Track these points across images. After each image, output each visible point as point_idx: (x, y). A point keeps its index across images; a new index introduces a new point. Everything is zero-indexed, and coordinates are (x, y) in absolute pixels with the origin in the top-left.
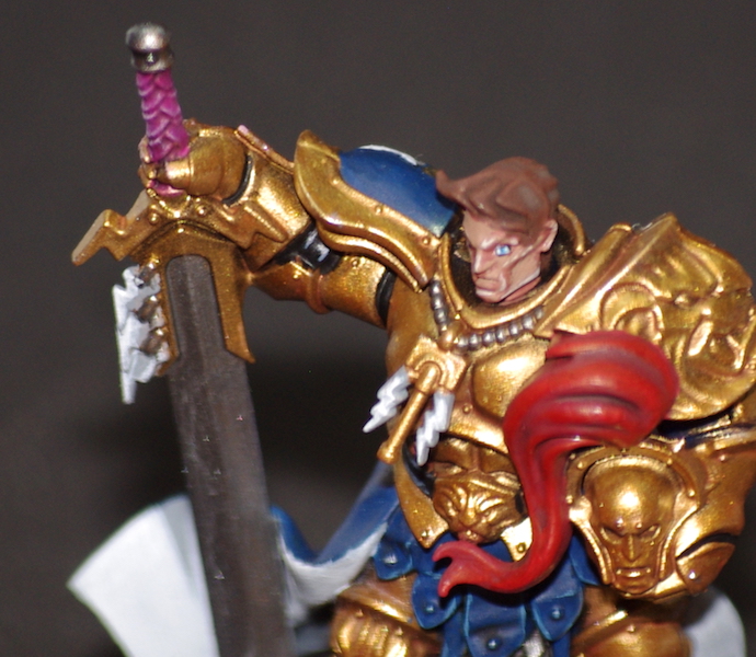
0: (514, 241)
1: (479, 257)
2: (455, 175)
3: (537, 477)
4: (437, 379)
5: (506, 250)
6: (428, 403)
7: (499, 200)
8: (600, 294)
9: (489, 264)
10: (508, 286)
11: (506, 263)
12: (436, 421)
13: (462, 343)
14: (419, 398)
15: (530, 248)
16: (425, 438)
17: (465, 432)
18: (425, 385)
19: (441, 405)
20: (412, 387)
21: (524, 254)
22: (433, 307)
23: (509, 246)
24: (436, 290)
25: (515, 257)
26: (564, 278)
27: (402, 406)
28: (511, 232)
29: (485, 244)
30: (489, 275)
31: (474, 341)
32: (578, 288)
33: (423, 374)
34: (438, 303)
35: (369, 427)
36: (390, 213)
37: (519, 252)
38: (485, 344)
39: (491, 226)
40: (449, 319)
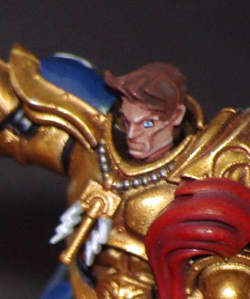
0: (156, 118)
1: (132, 128)
2: (117, 73)
3: (167, 275)
4: (101, 209)
5: (151, 123)
6: (95, 226)
7: (147, 90)
8: (213, 154)
9: (138, 133)
10: (152, 147)
11: (150, 132)
12: (100, 237)
13: (118, 185)
14: (89, 221)
15: (167, 123)
16: (92, 248)
17: (119, 245)
18: (93, 213)
19: (104, 227)
20: (84, 214)
21: (162, 127)
22: (99, 161)
23: (152, 121)
24: (102, 150)
25: (157, 129)
26: (189, 143)
27: (77, 227)
28: (154, 112)
29: (137, 119)
30: (139, 140)
31: (127, 184)
32: (198, 150)
33: (92, 206)
34: (103, 159)
35: (54, 240)
36: (73, 98)
37: (159, 125)
38: (134, 187)
39: (141, 108)
40: (111, 170)
